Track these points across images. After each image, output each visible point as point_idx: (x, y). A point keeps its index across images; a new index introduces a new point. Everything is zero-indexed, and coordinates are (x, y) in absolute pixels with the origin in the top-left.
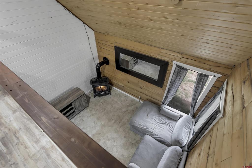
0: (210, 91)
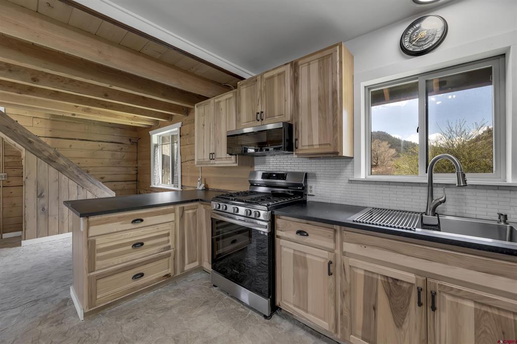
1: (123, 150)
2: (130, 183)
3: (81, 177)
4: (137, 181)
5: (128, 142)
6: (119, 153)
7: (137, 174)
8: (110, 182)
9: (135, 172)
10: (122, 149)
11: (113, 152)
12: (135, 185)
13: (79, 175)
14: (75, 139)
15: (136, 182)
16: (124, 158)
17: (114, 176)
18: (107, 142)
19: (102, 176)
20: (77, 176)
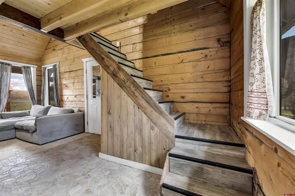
0: (37, 80)
1: (209, 57)
2: (218, 105)
3: (137, 94)
4: (229, 103)
5: (216, 45)
6: (202, 63)
7: (230, 92)
8: (191, 102)
9: (226, 89)
10: (206, 56)
11: (195, 63)
12: (228, 110)
13: (135, 92)
14: (158, 56)
15: (227, 105)
16: (210, 69)
17: (196, 94)
18: (188, 51)
19: (183, 95)
20: (134, 93)
